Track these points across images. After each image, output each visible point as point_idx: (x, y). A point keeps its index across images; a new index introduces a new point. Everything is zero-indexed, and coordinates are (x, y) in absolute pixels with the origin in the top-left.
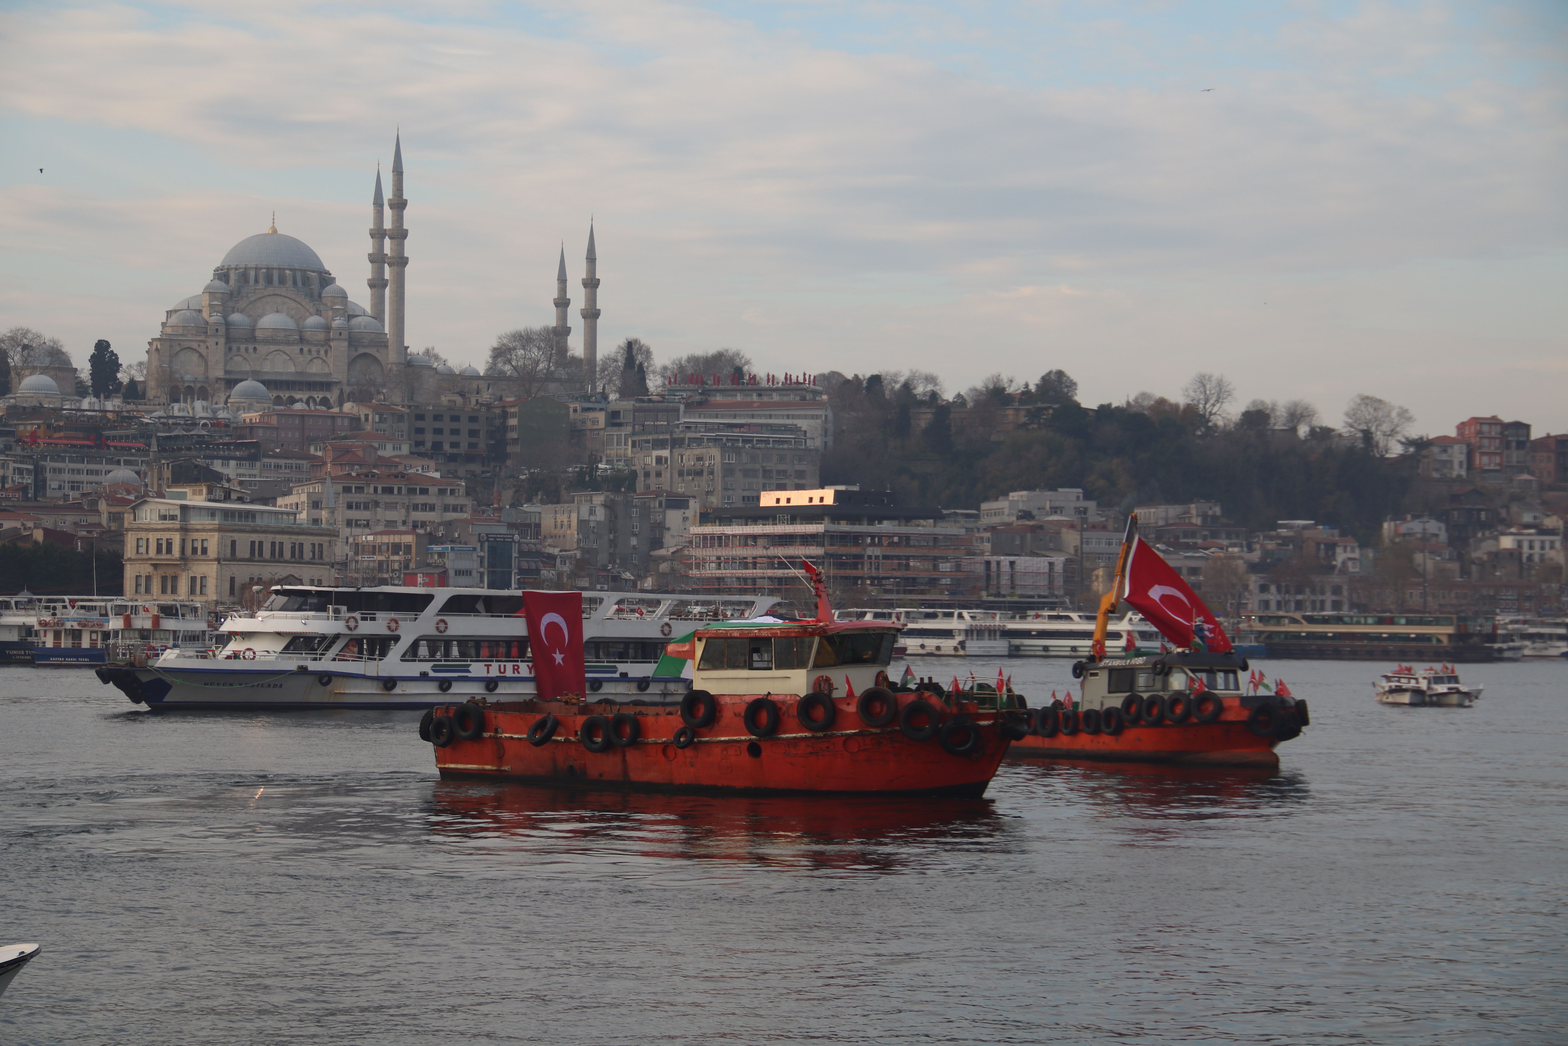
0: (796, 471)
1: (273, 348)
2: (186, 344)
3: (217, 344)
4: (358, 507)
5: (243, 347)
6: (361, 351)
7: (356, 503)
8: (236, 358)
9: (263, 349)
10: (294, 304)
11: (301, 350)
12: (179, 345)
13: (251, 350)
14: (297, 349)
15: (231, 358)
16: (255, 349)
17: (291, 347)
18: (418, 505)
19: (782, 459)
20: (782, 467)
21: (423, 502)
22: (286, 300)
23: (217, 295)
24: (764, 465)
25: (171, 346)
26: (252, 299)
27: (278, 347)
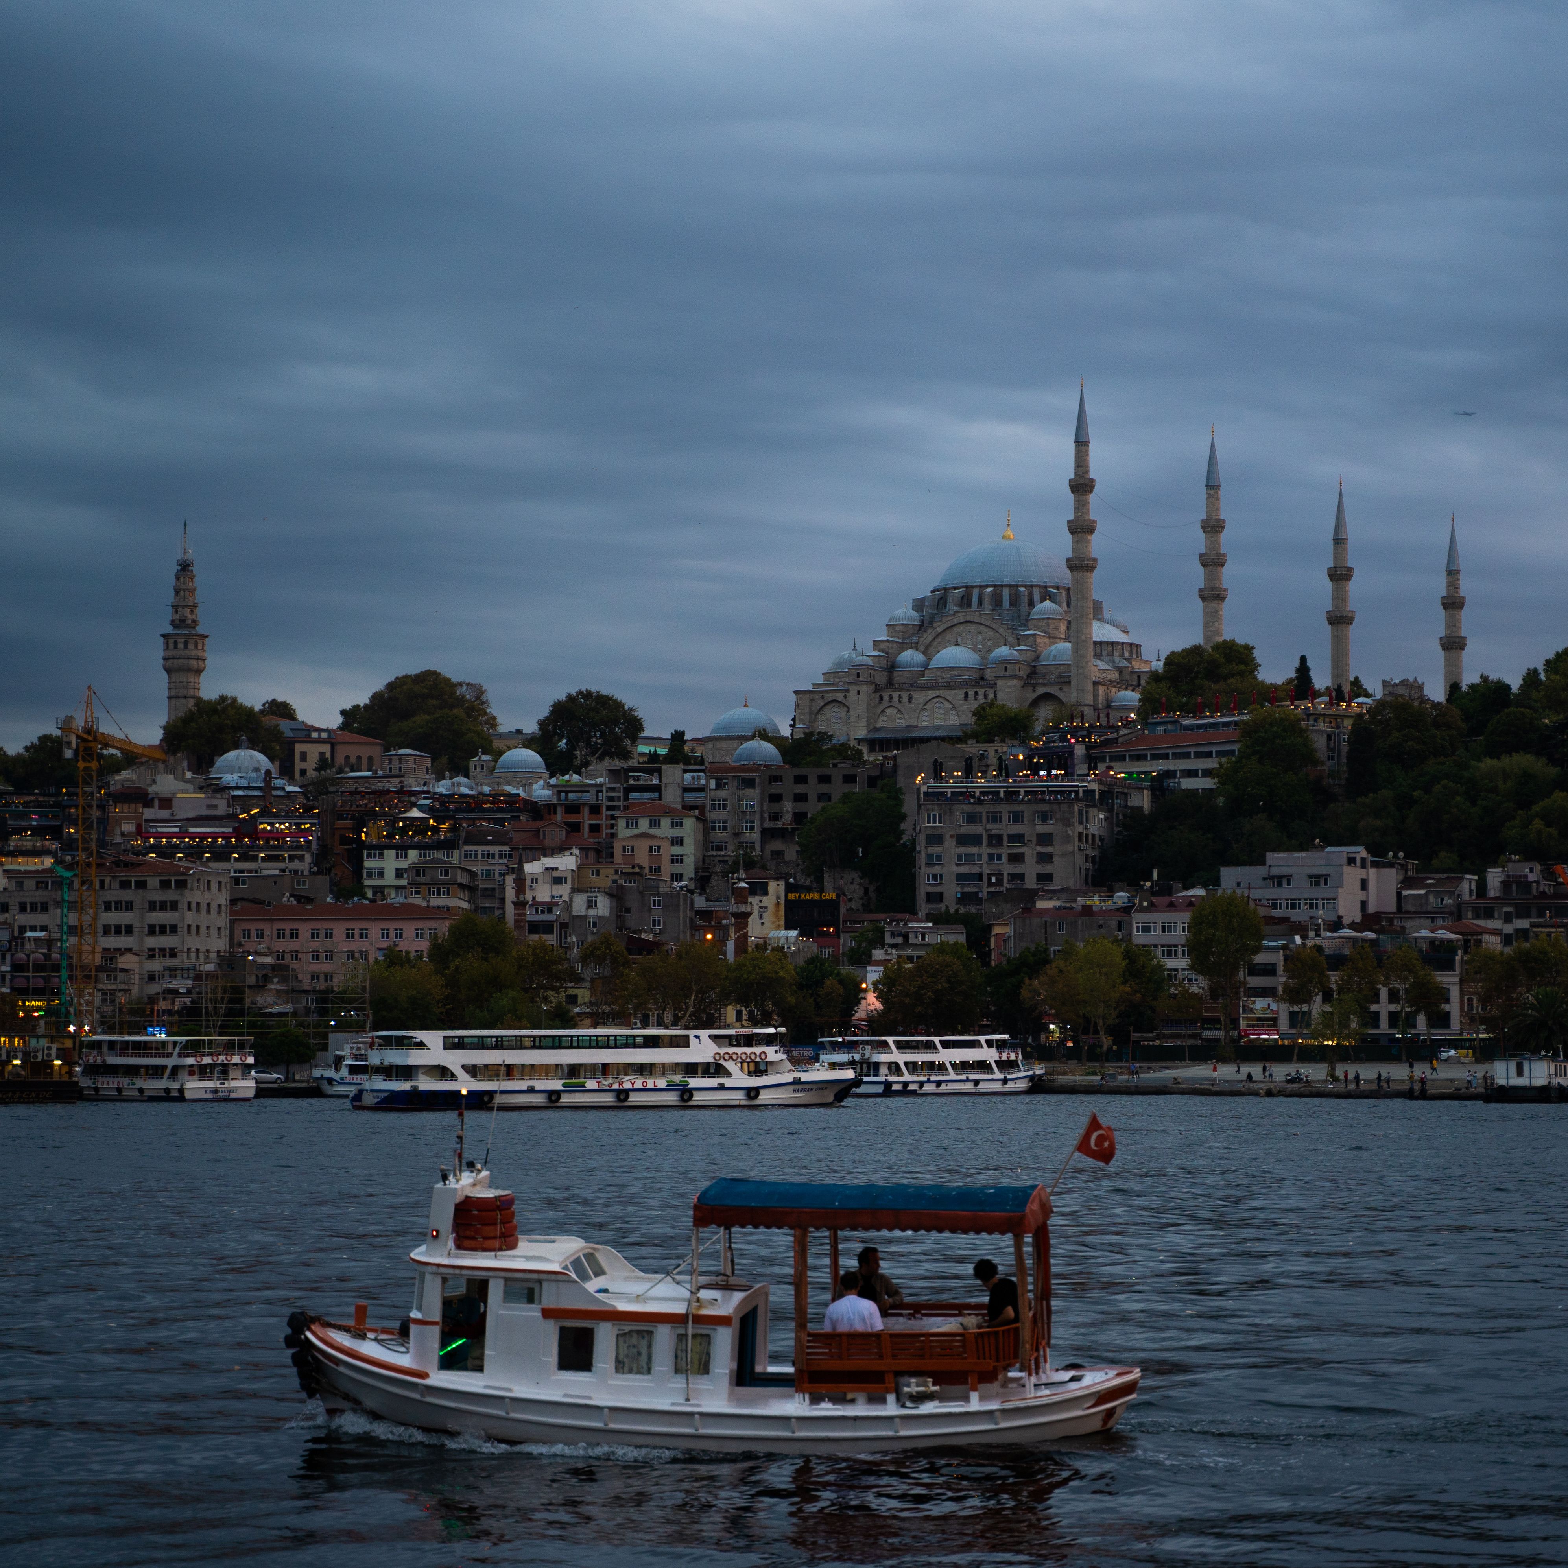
0: (1038, 835)
1: (932, 694)
2: (830, 697)
3: (859, 693)
4: (34, 908)
5: (896, 695)
6: (1041, 691)
7: (31, 903)
8: (888, 711)
9: (920, 697)
10: (991, 633)
11: (966, 694)
12: (822, 697)
13: (905, 699)
14: (960, 693)
15: (883, 711)
16: (910, 698)
17: (954, 692)
18: (110, 903)
19: (1017, 818)
20: (1016, 829)
21: (116, 899)
22: (982, 628)
23: (897, 628)
24: (989, 827)
25: (812, 700)
26: (939, 630)
27: (937, 693)
